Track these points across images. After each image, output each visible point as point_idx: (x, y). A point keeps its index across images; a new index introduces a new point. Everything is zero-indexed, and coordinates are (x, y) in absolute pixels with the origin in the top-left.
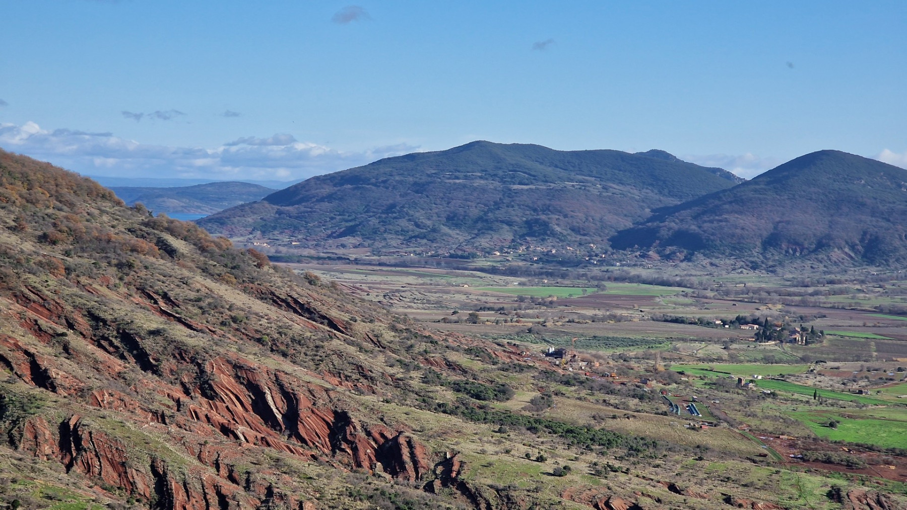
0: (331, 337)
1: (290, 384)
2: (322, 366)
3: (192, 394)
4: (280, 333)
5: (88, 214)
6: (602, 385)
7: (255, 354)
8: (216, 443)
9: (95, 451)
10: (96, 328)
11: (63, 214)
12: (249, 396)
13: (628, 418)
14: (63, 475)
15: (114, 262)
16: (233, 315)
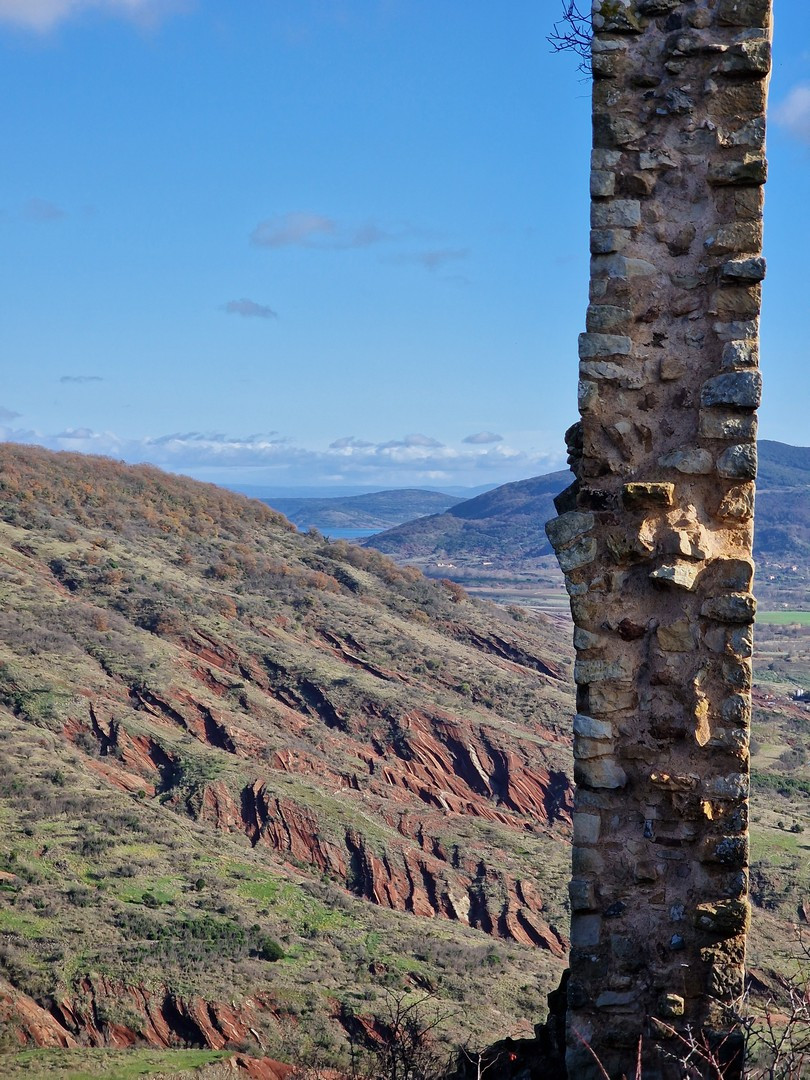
0: (543, 684)
1: (498, 740)
2: (533, 718)
3: (386, 754)
4: (483, 681)
5: (258, 542)
7: (456, 706)
8: (418, 812)
9: (283, 821)
10: (273, 677)
11: (231, 543)
12: (451, 755)
14: (249, 850)
15: (290, 599)
16: (428, 660)
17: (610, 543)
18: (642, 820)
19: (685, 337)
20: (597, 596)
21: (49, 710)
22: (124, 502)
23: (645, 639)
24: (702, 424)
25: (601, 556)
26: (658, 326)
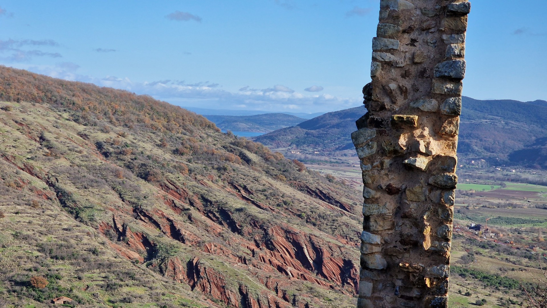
0: (342, 215)
1: (318, 243)
2: (336, 232)
3: (261, 247)
4: (312, 212)
5: (201, 137)
6: (505, 249)
7: (298, 224)
8: (276, 277)
9: (208, 279)
10: (206, 206)
11: (187, 137)
12: (294, 249)
13: (522, 270)
14: (190, 292)
15: (216, 166)
16: (284, 200)
17: (384, 145)
18: (394, 286)
19: (427, 41)
20: (376, 171)
21: (92, 217)
22: (134, 114)
23: (399, 195)
24: (434, 86)
25: (379, 151)
26: (413, 35)
